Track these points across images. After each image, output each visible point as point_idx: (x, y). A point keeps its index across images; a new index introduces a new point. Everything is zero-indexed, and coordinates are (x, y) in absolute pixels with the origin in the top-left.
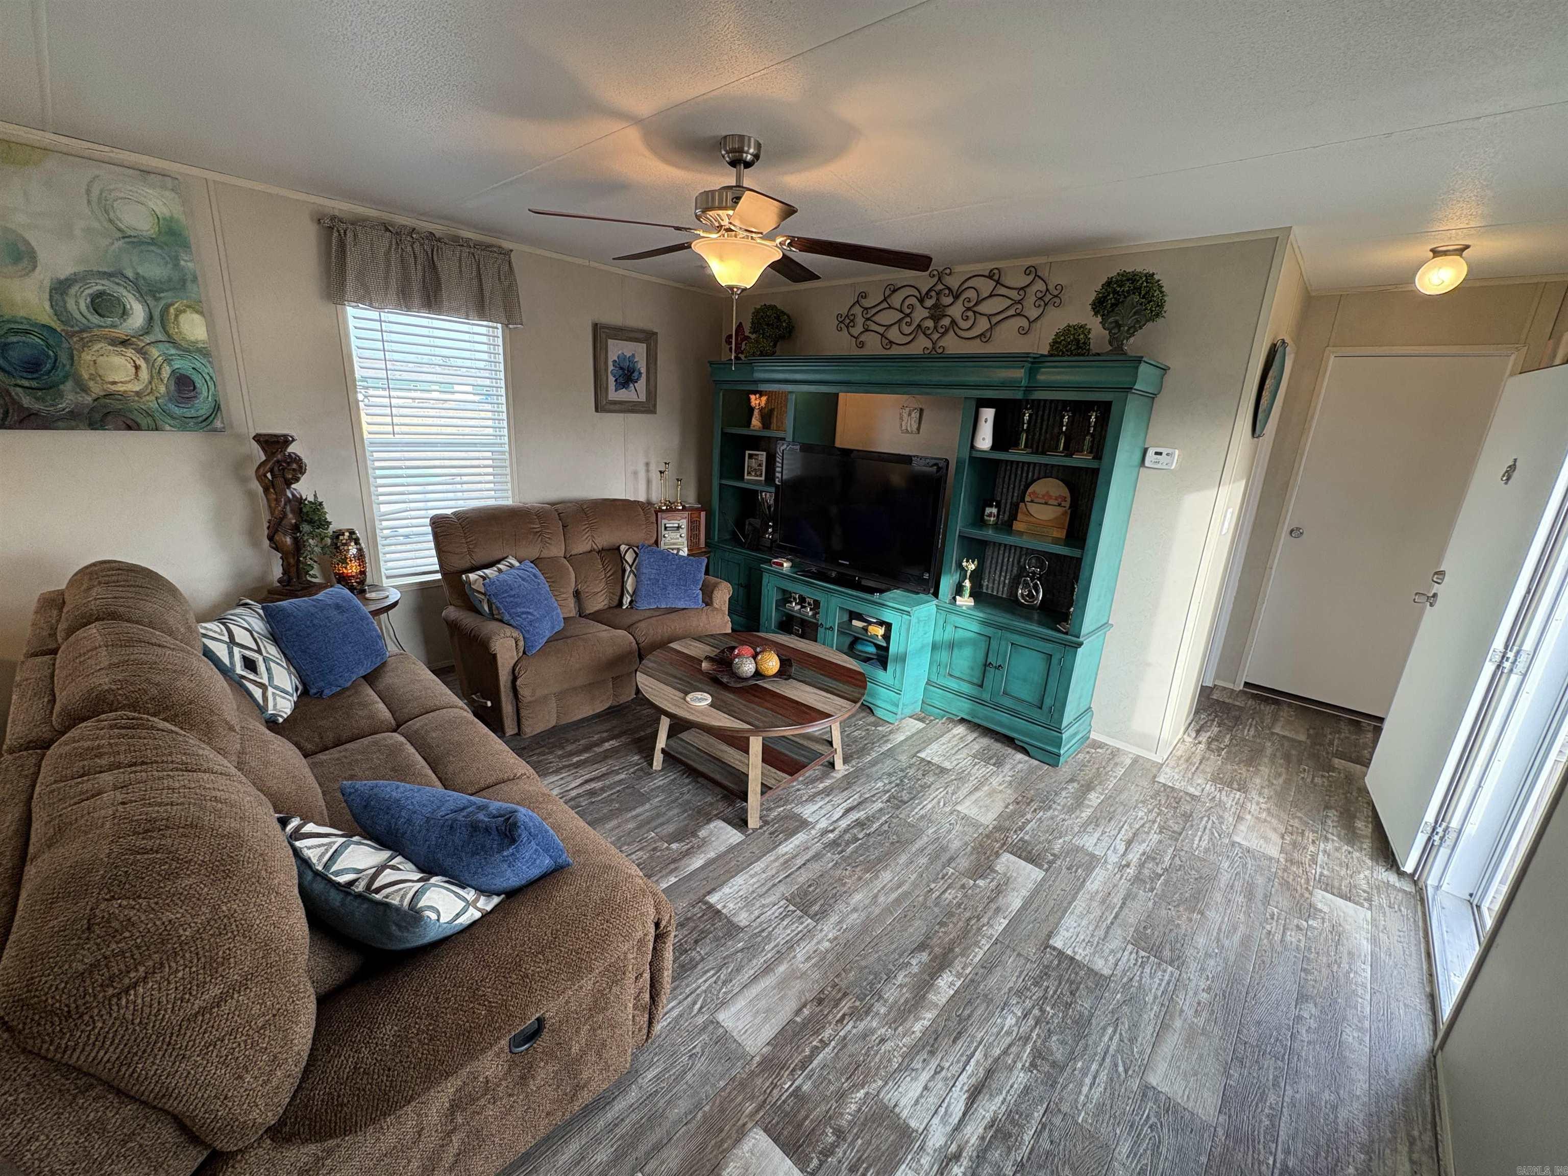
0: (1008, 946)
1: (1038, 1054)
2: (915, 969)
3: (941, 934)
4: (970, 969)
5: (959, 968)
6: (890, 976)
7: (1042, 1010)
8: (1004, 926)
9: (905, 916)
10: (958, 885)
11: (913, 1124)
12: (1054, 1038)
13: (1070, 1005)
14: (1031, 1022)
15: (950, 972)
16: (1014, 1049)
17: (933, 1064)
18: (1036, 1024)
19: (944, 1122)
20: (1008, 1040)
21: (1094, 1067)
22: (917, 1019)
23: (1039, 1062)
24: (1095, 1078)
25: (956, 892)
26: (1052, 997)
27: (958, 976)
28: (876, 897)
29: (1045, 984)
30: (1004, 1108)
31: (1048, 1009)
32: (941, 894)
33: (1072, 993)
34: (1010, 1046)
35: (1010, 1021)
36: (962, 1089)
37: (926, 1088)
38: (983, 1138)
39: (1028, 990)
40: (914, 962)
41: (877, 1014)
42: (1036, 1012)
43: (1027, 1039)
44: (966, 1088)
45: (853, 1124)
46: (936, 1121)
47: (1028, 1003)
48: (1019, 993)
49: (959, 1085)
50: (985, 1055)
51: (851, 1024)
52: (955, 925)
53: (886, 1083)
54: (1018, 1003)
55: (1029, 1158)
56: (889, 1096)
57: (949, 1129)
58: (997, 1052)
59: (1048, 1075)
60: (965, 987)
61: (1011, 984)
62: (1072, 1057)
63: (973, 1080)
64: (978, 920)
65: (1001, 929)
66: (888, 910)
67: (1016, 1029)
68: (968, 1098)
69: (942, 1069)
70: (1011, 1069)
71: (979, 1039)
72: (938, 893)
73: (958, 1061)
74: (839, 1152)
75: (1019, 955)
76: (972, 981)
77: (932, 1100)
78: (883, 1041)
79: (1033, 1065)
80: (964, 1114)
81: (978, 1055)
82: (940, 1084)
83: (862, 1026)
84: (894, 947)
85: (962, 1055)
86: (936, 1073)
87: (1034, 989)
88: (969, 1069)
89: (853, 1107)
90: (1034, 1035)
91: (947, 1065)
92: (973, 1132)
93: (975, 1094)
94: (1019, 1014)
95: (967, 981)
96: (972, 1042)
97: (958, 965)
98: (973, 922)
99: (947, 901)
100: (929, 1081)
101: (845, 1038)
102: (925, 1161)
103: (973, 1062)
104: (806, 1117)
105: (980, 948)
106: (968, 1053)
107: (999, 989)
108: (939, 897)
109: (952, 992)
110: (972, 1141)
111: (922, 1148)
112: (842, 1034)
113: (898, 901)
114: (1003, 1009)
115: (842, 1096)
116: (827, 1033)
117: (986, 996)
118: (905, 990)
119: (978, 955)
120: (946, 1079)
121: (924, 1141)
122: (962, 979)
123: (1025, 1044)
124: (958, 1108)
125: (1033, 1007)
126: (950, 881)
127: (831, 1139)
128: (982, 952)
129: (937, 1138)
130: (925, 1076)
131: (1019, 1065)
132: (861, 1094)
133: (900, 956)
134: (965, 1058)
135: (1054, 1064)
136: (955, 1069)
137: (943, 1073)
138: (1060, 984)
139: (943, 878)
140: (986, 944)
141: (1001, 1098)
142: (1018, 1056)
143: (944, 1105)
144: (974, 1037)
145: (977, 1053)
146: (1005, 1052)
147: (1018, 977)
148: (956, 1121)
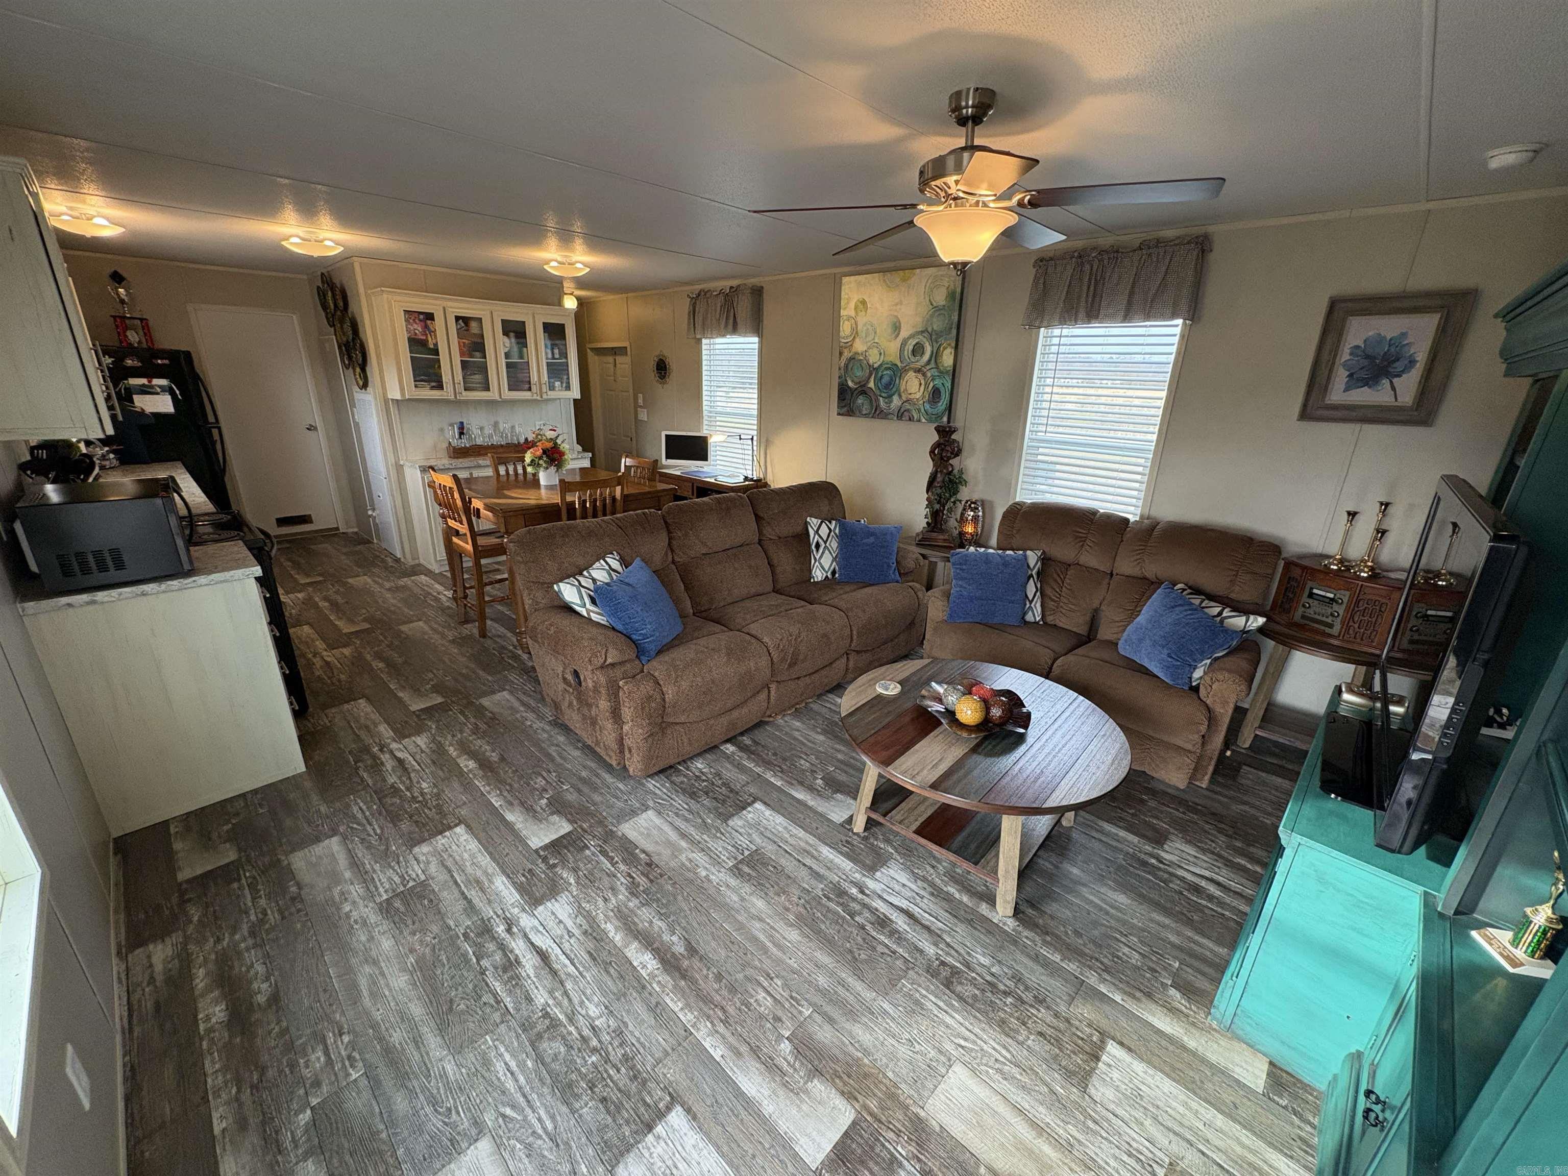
0: (680, 1044)
1: (554, 1024)
2: (666, 937)
3: (705, 972)
4: (658, 989)
5: (660, 978)
6: (663, 916)
7: (594, 1050)
8: (711, 1051)
9: (733, 943)
10: (780, 1013)
11: (541, 908)
12: (562, 1049)
13: (591, 1088)
14: (586, 1032)
15: (658, 969)
16: (566, 1002)
17: (576, 932)
18: (582, 1036)
19: (534, 928)
20: (576, 1001)
21: (522, 1079)
22: (616, 928)
23: (547, 1022)
24: (512, 1074)
25: (767, 1007)
26: (606, 1071)
27: (652, 976)
28: (761, 920)
29: (623, 1070)
30: (524, 974)
31: (594, 1058)
32: (764, 988)
33: (604, 1100)
34: (570, 1000)
35: (593, 1011)
36: (550, 947)
37: (561, 922)
38: (512, 951)
39: (621, 1045)
40: (675, 938)
41: (629, 900)
42: (594, 1043)
43: (571, 1020)
44: (550, 950)
45: (555, 874)
46: (536, 923)
47: (606, 1038)
48: (619, 1033)
49: (554, 946)
50: (569, 975)
51: (625, 881)
52: (717, 991)
53: (573, 897)
54: (609, 1027)
55: (484, 980)
56: (564, 898)
57: (527, 930)
58: (569, 985)
59: (533, 1026)
60: (638, 978)
61: (630, 1024)
62: (540, 1058)
63: (553, 957)
64: (722, 1021)
65: (707, 1045)
66: (741, 927)
67: (583, 1012)
68: (542, 950)
69: (570, 937)
70: (551, 993)
71: (584, 973)
72: (766, 984)
73: (571, 950)
74: (542, 866)
75: (667, 1054)
76: (644, 987)
77: (551, 924)
78: (606, 900)
79: (546, 1015)
80: (532, 944)
81: (571, 969)
82: (559, 932)
83: (623, 889)
84: (695, 924)
85: (575, 955)
86: (569, 931)
87: (620, 1052)
88: (563, 957)
89: (565, 876)
90: (572, 1029)
91: (572, 941)
92: (518, 946)
93: (543, 956)
94: (597, 1023)
95: (644, 982)
96: (584, 967)
97: (665, 978)
98: (720, 1013)
99: (753, 993)
100: (565, 926)
101: (614, 876)
102: (516, 911)
103: (567, 962)
104: (569, 851)
105: (682, 1009)
106: (576, 961)
107: (628, 1011)
108: (760, 984)
109: (635, 964)
110: (513, 943)
111: (524, 910)
112: (619, 875)
113: (755, 940)
114: (606, 1007)
115: (575, 870)
116: (622, 867)
117: (624, 995)
118: (646, 924)
119: (674, 1004)
120: (562, 937)
121: (527, 912)
122: (647, 978)
123: (567, 1015)
124: (538, 940)
125: (600, 1041)
126: (787, 1005)
127: (551, 862)
128: (676, 1009)
129: (526, 921)
130: (570, 924)
131: (551, 1002)
132: (572, 881)
133: (684, 929)
134: (573, 956)
135: (540, 1036)
136: (566, 946)
137: (567, 937)
138: (619, 1090)
139: (792, 997)
140: (687, 1018)
141: (532, 975)
142: (559, 1004)
143: (544, 931)
144: (588, 970)
145: (573, 968)
146: (566, 993)
147: (638, 1040)
148: (530, 937)
